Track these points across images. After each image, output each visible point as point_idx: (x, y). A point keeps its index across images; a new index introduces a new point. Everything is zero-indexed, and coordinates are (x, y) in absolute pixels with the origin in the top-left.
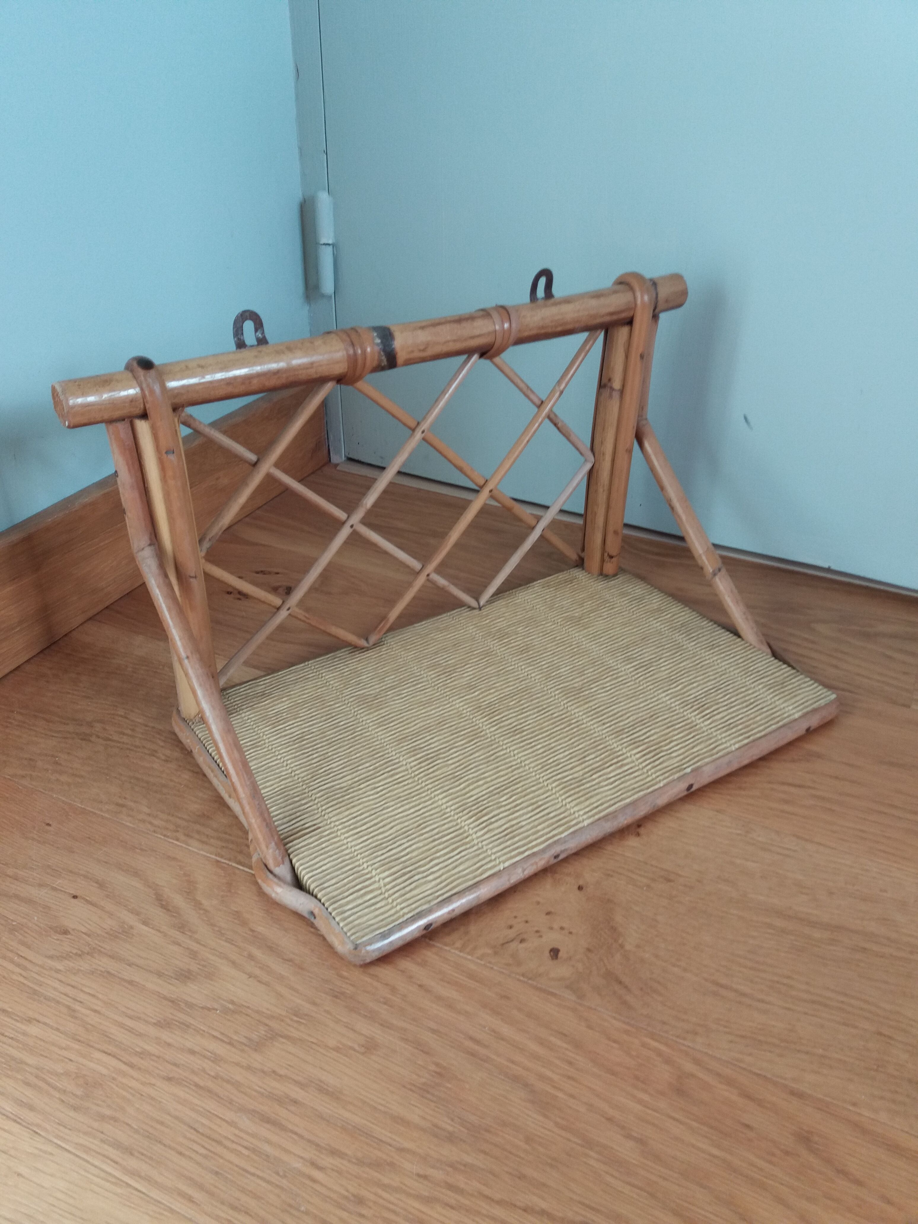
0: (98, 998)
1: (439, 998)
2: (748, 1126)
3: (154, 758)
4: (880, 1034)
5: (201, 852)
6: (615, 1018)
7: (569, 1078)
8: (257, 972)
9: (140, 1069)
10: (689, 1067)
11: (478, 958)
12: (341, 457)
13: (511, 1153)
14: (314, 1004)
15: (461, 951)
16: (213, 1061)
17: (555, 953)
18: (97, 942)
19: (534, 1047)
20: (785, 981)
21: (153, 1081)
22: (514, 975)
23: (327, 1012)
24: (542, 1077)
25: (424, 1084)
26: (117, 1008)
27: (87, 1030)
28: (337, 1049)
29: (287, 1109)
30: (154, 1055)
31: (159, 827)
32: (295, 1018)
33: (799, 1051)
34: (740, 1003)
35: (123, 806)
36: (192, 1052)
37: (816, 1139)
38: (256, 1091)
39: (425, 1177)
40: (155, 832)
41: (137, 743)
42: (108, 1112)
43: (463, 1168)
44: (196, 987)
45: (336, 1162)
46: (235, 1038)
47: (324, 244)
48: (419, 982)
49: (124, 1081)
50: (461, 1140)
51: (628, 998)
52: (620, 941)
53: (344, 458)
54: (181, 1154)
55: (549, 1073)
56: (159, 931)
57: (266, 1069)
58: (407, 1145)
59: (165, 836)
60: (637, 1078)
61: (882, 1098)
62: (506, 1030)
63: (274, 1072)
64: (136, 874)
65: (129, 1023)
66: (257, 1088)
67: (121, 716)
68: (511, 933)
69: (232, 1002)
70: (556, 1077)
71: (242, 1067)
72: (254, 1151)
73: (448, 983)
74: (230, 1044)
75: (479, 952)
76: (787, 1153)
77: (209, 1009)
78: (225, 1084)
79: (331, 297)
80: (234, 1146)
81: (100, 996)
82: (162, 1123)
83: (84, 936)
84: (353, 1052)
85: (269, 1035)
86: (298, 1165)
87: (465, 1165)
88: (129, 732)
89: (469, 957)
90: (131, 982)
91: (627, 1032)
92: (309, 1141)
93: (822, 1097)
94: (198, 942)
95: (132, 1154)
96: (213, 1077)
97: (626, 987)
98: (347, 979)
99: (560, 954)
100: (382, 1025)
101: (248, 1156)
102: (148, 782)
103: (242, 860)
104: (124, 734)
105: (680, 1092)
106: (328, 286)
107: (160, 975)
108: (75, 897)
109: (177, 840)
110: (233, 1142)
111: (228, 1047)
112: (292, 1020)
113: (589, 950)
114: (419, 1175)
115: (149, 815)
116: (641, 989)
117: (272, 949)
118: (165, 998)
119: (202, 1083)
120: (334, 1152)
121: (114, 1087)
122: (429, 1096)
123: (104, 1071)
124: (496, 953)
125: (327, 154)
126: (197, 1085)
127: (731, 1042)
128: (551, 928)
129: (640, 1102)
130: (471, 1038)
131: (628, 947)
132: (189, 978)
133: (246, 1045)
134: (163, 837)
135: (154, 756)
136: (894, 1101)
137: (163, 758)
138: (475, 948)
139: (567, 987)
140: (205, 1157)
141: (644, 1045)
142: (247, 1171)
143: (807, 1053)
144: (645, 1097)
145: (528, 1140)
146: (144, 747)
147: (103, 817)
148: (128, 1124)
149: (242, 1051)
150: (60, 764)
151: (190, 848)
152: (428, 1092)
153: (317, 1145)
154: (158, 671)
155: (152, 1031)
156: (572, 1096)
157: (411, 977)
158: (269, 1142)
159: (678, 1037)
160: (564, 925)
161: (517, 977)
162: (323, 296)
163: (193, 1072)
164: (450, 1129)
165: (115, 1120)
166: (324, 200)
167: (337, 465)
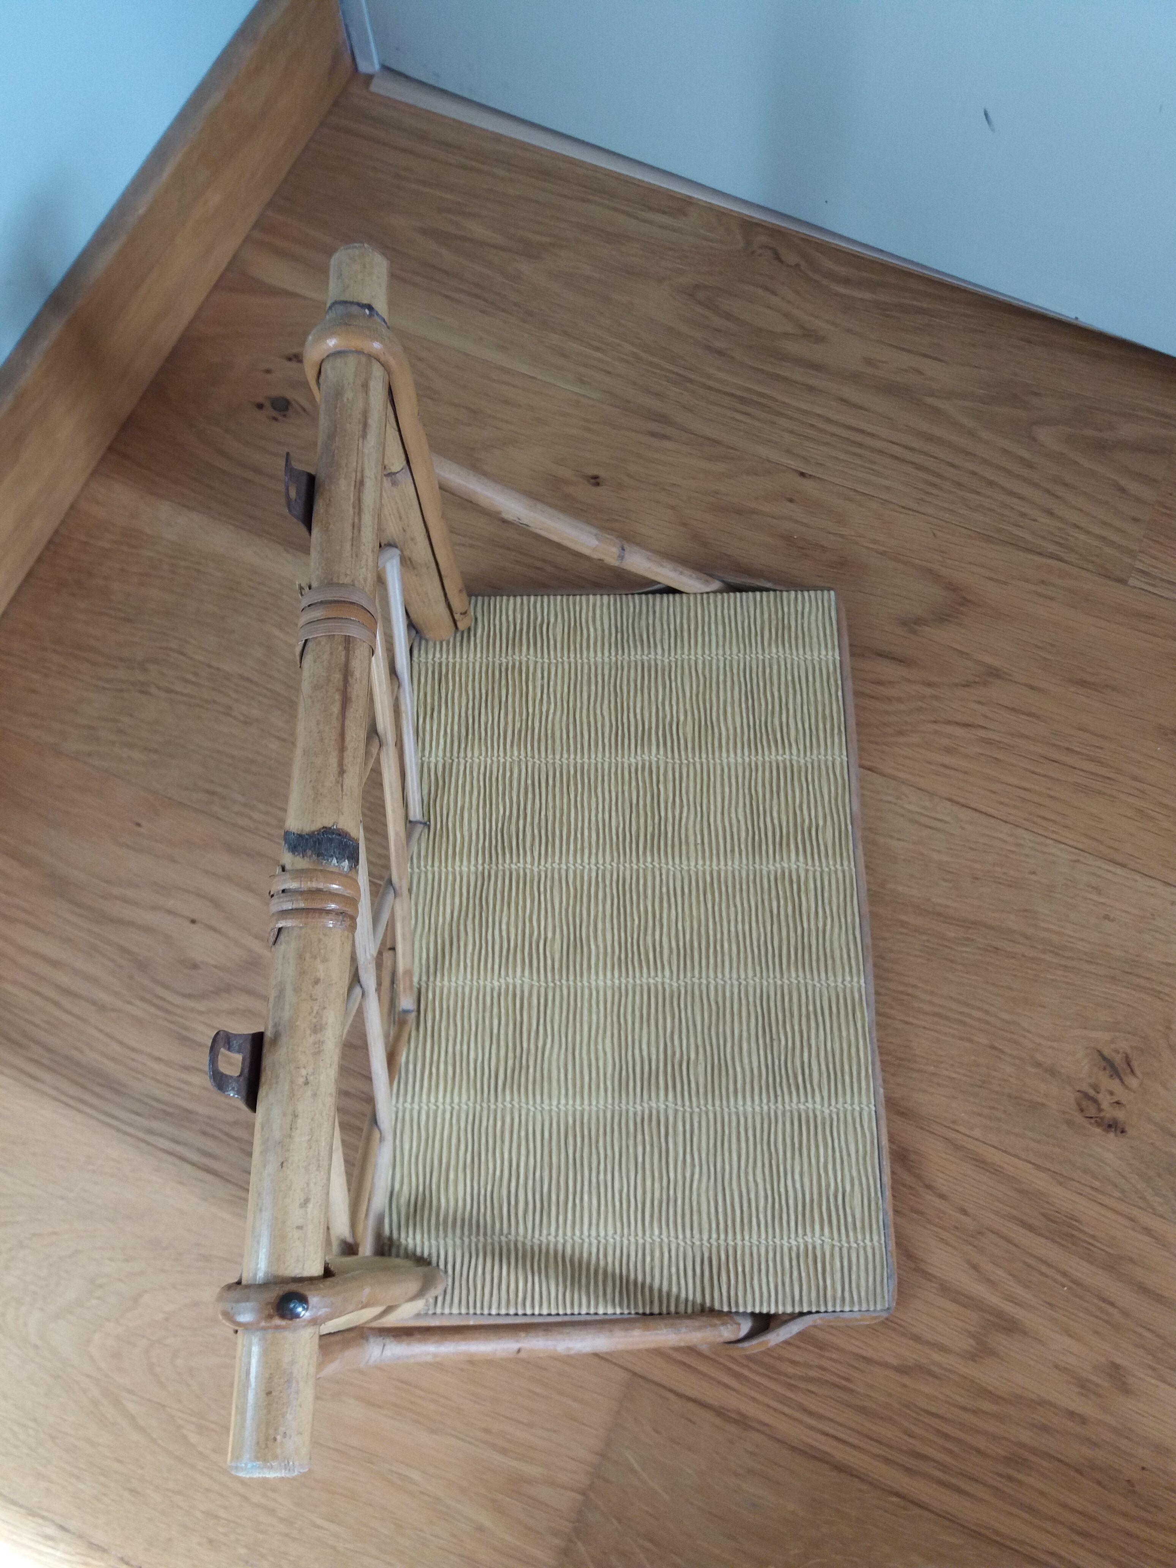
3: (231, 719)
12: (372, 64)
18: (230, 976)
35: (213, 793)
37: (912, 1156)
41: (205, 696)
53: (377, 67)
67: (176, 651)
83: (214, 969)
88: (193, 678)
135: (229, 714)
137: (241, 717)
146: (215, 702)
150: (126, 733)
167: (368, 79)
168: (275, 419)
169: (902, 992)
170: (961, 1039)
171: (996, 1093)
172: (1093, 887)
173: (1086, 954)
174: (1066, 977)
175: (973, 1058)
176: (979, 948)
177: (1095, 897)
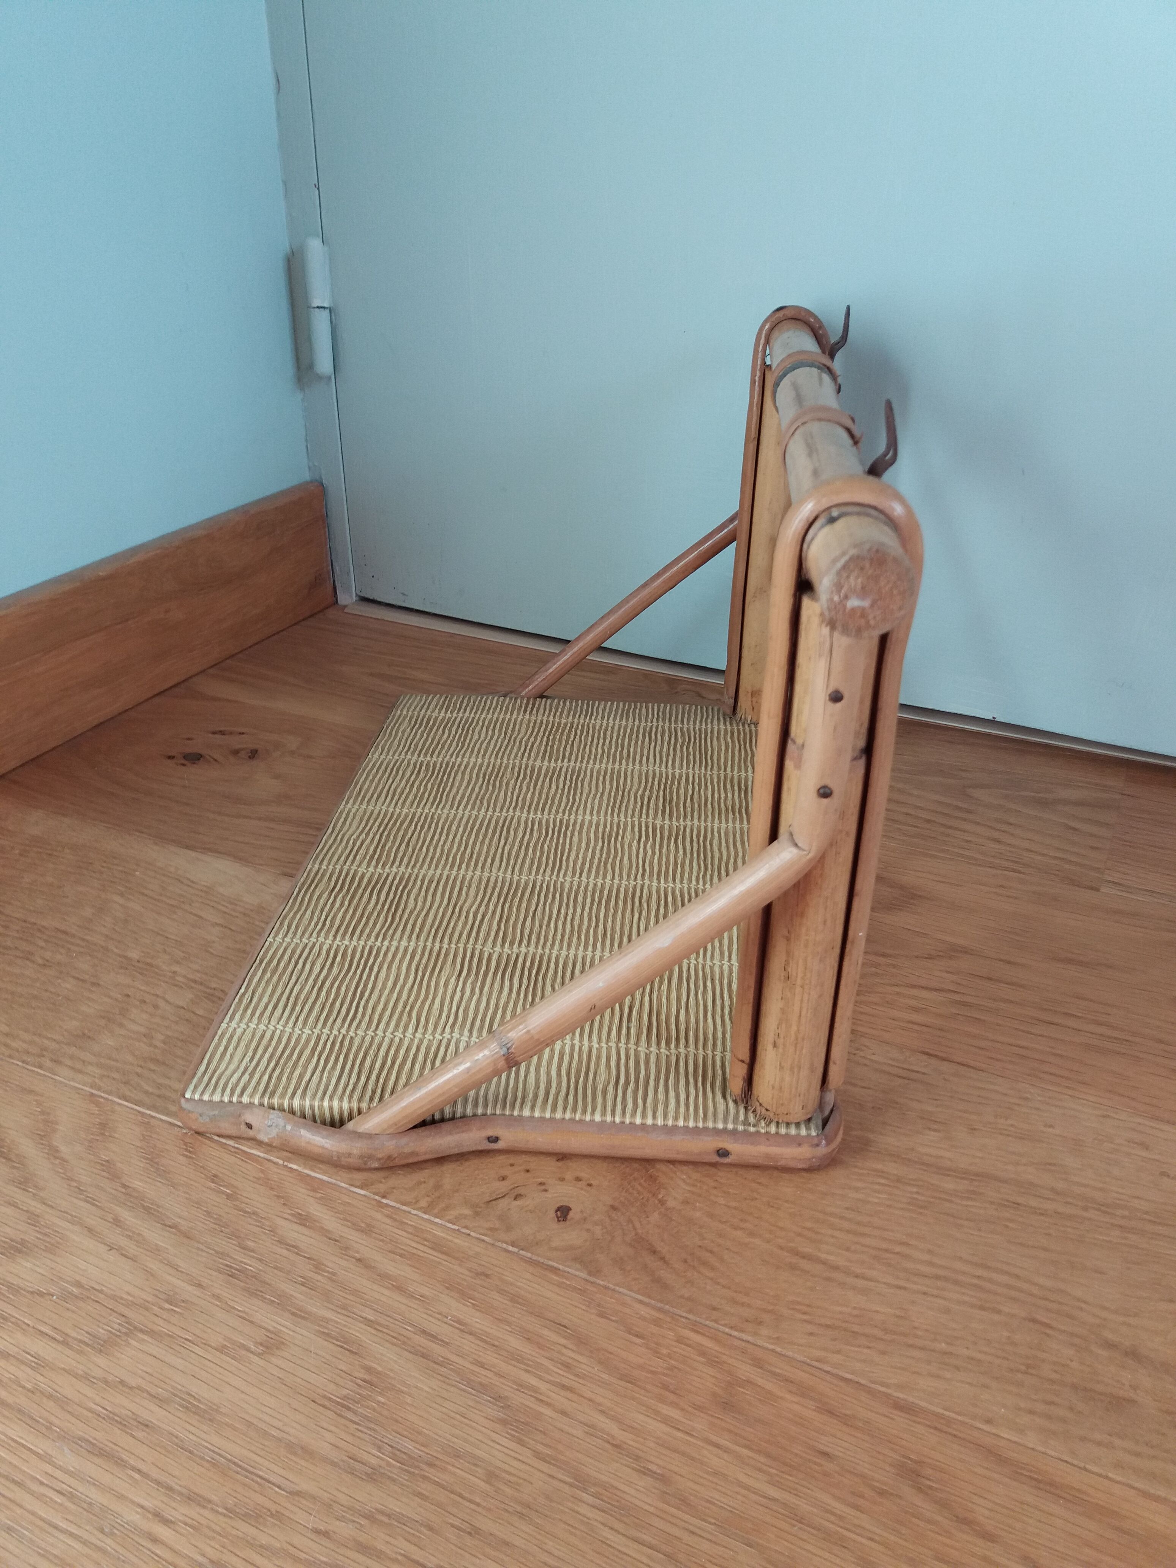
1: (384, 1277)
2: (825, 1454)
3: (28, 962)
4: (1034, 1321)
5: (72, 1083)
6: (641, 1302)
7: (564, 1387)
8: (123, 1242)
10: (745, 1370)
11: (449, 1221)
12: (351, 596)
13: (462, 1497)
14: (200, 1286)
15: (425, 1213)
16: (33, 1368)
17: (563, 1212)
19: (515, 1343)
20: (898, 1249)
22: (499, 1244)
23: (218, 1297)
24: (521, 1386)
25: (345, 1398)
28: (222, 1349)
29: (131, 1435)
31: (18, 1051)
32: (167, 1306)
33: (911, 1346)
34: (828, 1279)
37: (929, 1472)
38: (90, 1410)
39: (326, 1534)
40: (10, 1057)
41: (9, 943)
43: (385, 1519)
44: (29, 1265)
45: (193, 1512)
46: (74, 1334)
47: (318, 307)
48: (357, 1256)
50: (389, 1478)
51: (665, 1274)
52: (660, 1196)
53: (354, 598)
55: (534, 1381)
57: (110, 1378)
58: (305, 1486)
59: (23, 1062)
60: (665, 1387)
61: (1031, 1412)
62: (477, 1321)
63: (122, 1382)
66: (93, 1406)
68: (503, 1187)
69: (79, 1285)
70: (543, 1387)
71: (76, 1376)
72: (71, 1497)
73: (401, 1256)
74: (65, 1343)
75: (453, 1214)
76: (882, 1493)
77: (41, 1294)
78: (44, 1400)
79: (330, 378)
80: (43, 1490)
84: (244, 1352)
85: (124, 1330)
86: (134, 1516)
87: (389, 1516)
89: (437, 1220)
91: (657, 1322)
92: (158, 1483)
93: (942, 1411)
94: (44, 1202)
96: (29, 1390)
97: (662, 1259)
98: (253, 1251)
99: (571, 1214)
100: (293, 1314)
101: (61, 1505)
102: (12, 993)
103: (128, 1093)
105: (728, 1406)
106: (324, 363)
109: (40, 1067)
110: (42, 1483)
111: (60, 1348)
112: (161, 1308)
113: (614, 1208)
114: (317, 1532)
115: (7, 1035)
116: (685, 1261)
117: (150, 1211)
119: (12, 1401)
120: (192, 1498)
122: (349, 1415)
124: (477, 1214)
125: (318, 189)
127: (811, 1334)
128: (562, 1179)
129: (666, 1420)
130: (424, 1333)
131: (671, 1203)
132: (20, 1251)
133: (87, 1345)
134: (20, 1064)
135: (28, 959)
136: (1049, 1417)
137: (40, 961)
138: (447, 1208)
139: (575, 1259)
141: (680, 1340)
142: (56, 1527)
143: (923, 1349)
144: (675, 1414)
145: (491, 1476)
146: (16, 948)
149: (81, 1352)
151: (56, 1077)
152: (349, 1409)
153: (170, 1488)
154: (55, 853)
156: (564, 1413)
157: (347, 1248)
158: (95, 1483)
159: (731, 1328)
160: (582, 1175)
161: (505, 1246)
162: (319, 378)
164: (374, 1461)
166: (315, 249)
167: (345, 606)
168: (183, 765)
169: (886, 1250)
170: (982, 1308)
171: (1052, 1382)
172: (1136, 1143)
173: (1147, 1213)
174: (1126, 1238)
175: (1006, 1334)
176: (992, 1203)
177: (1144, 1154)
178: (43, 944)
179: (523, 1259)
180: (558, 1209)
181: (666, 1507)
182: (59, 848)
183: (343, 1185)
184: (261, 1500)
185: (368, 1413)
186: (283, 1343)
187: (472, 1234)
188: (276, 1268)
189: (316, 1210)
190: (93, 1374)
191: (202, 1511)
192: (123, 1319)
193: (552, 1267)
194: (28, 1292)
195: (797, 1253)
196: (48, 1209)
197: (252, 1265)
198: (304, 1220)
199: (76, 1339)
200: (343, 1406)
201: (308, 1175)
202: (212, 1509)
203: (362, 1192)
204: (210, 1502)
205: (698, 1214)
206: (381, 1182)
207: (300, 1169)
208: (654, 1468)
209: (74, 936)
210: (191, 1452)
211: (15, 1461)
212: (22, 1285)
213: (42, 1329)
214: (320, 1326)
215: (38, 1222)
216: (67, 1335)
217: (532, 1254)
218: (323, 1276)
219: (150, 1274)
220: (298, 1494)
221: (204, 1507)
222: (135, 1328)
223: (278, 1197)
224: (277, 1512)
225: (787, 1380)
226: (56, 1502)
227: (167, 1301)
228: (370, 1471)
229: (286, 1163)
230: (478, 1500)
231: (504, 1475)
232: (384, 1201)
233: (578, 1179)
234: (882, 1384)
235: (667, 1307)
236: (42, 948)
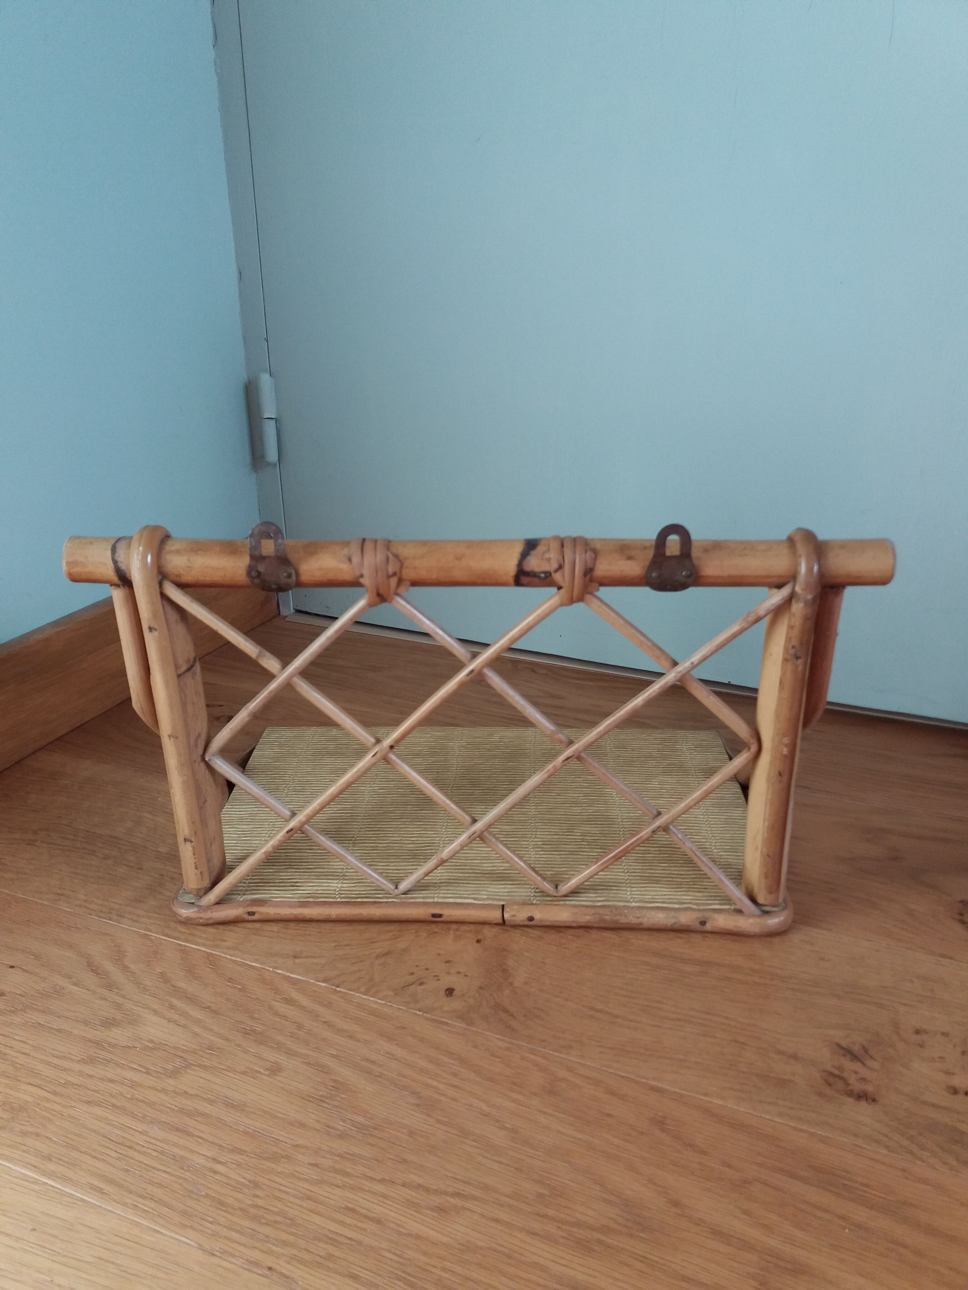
0: (27, 1043)
1: (340, 1031)
2: (609, 1115)
3: (93, 857)
4: (736, 1041)
5: (132, 929)
6: (499, 1039)
7: (454, 1086)
8: (176, 1017)
9: (62, 1095)
10: (562, 1073)
11: (380, 999)
13: (394, 1144)
14: (227, 1040)
15: (364, 995)
16: (130, 1087)
17: (450, 992)
18: (30, 1001)
19: (423, 1064)
20: (656, 1005)
21: (73, 1104)
22: (412, 1011)
23: (239, 1045)
24: (428, 1086)
25: (321, 1096)
26: (45, 1050)
27: (16, 1068)
28: (244, 1073)
29: (194, 1119)
30: (76, 1085)
31: (94, 910)
32: (208, 1051)
33: (661, 1057)
34: (612, 1023)
35: (61, 895)
36: (112, 1081)
38: (168, 1107)
39: (316, 1165)
40: (90, 914)
42: (31, 1129)
43: (350, 1157)
44: (120, 1032)
45: (237, 1157)
46: (152, 1068)
47: (267, 418)
48: (323, 1020)
49: (47, 1105)
50: (351, 1136)
51: (513, 1023)
52: (510, 981)
54: (94, 1157)
55: (435, 1083)
56: (88, 990)
57: (178, 1090)
58: (301, 1142)
59: (99, 917)
60: (514, 1084)
61: (731, 1089)
62: (399, 1052)
63: (186, 1092)
64: (71, 946)
65: (56, 1061)
66: (170, 1105)
67: (66, 825)
68: (412, 979)
69: (152, 1041)
70: (441, 1086)
71: (158, 1090)
72: (162, 1153)
73: (351, 1019)
74: (147, 1073)
75: (381, 995)
76: (642, 1133)
77: (129, 1047)
78: (140, 1103)
79: (276, 464)
80: (145, 1150)
81: (30, 1042)
82: (80, 1136)
83: (17, 996)
84: (258, 1074)
85: (183, 1065)
86: (201, 1160)
87: (352, 1155)
88: (72, 837)
89: (372, 999)
90: (59, 1031)
91: (508, 1049)
92: (212, 1143)
93: (678, 1091)
94: (123, 997)
95: (50, 1160)
96: (129, 1099)
97: (512, 1015)
98: (258, 1019)
99: (455, 993)
100: (287, 1053)
101: (157, 1157)
103: (169, 933)
104: (66, 839)
105: (552, 1092)
106: (272, 455)
107: (86, 1023)
108: (12, 967)
109: (110, 920)
110: (143, 1146)
111: (145, 1075)
112: (204, 1052)
113: (481, 988)
114: (311, 1164)
115: (85, 901)
116: (526, 1016)
117: (191, 999)
118: (90, 1041)
119: (119, 1104)
120: (235, 1150)
121: (38, 1110)
122: (325, 1105)
123: (29, 1099)
124: (396, 994)
125: (267, 341)
126: (114, 1106)
127: (602, 1053)
128: (449, 973)
129: (515, 1101)
130: (367, 1060)
131: (516, 985)
132: (113, 1025)
133: (162, 1073)
134: (97, 918)
135: (93, 855)
136: (741, 1091)
137: (102, 856)
138: (378, 991)
139: (458, 1017)
140: (118, 1159)
141: (523, 1058)
142: (154, 1168)
143: (668, 1058)
144: (520, 1097)
145: (411, 1133)
146: (84, 848)
147: (42, 904)
148: (47, 1138)
149: (159, 1078)
150: (6, 865)
151: (122, 925)
152: (324, 1102)
153: (220, 1146)
154: (102, 788)
155: (77, 1067)
156: (454, 1099)
157: (317, 1016)
158: (176, 1145)
159: (553, 1051)
160: (461, 971)
161: (415, 1012)
162: (268, 464)
163: (112, 1096)
164: (342, 1128)
165: (38, 1135)
166: (266, 381)
167: (286, 617)
169: (649, 1006)
171: (745, 1073)
173: (810, 981)
174: (796, 996)
175: (718, 1049)
176: (714, 978)
177: (811, 948)
178: (102, 845)
179: (427, 1019)
180: (447, 990)
181: (515, 1145)
182: (105, 785)
183: (312, 981)
184: (275, 1149)
185: (336, 1103)
186: (282, 1069)
187: (394, 1005)
188: (273, 1028)
189: (295, 995)
190: (167, 1089)
191: (241, 1156)
192: (181, 1059)
193: (443, 1022)
194: (121, 1046)
195: (593, 1009)
196: (126, 1001)
197: (259, 1028)
198: (289, 1001)
199: (154, 1071)
200: (321, 1100)
201: (289, 976)
202: (247, 1155)
203: (324, 985)
204: (245, 1151)
205: (533, 990)
206: (335, 979)
207: (284, 973)
208: (507, 1125)
209: (121, 839)
210: (231, 1127)
211: (125, 1135)
212: (116, 1043)
213: (133, 1066)
214: (303, 1059)
215: (121, 1008)
216: (148, 1068)
217: (432, 1015)
218: (304, 1032)
219: (196, 1035)
220: (297, 1146)
221: (242, 1154)
222: (190, 1064)
223: (272, 989)
224: (286, 1155)
225: (587, 1077)
226: (154, 1156)
227: (208, 1049)
228: (339, 1133)
229: (274, 970)
230: (404, 1145)
231: (419, 1132)
232: (338, 989)
233: (458, 973)
234: (644, 1078)
235: (514, 1041)
236: (101, 848)
